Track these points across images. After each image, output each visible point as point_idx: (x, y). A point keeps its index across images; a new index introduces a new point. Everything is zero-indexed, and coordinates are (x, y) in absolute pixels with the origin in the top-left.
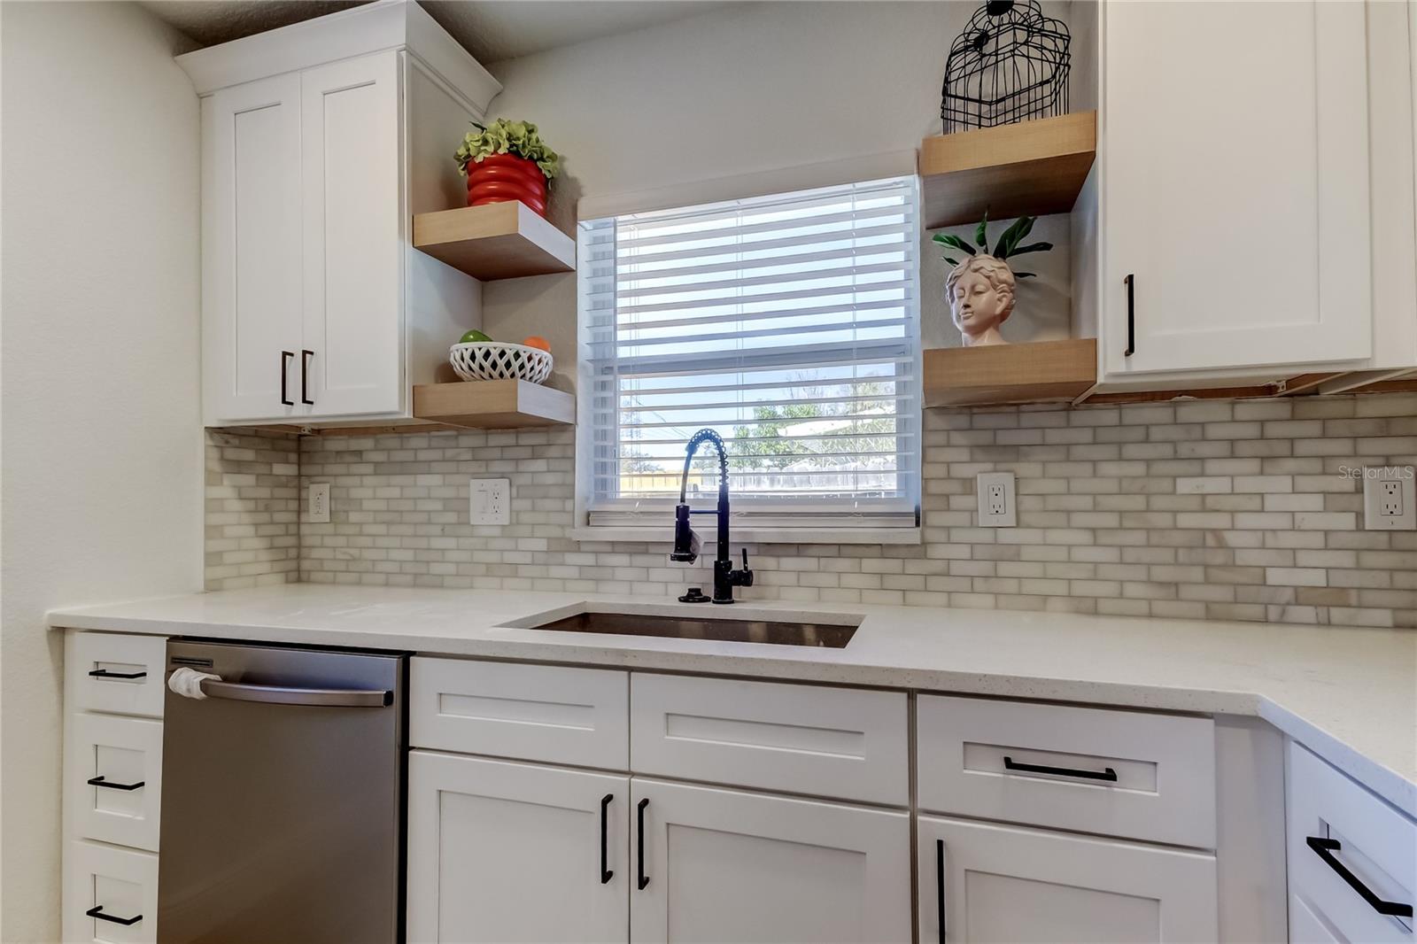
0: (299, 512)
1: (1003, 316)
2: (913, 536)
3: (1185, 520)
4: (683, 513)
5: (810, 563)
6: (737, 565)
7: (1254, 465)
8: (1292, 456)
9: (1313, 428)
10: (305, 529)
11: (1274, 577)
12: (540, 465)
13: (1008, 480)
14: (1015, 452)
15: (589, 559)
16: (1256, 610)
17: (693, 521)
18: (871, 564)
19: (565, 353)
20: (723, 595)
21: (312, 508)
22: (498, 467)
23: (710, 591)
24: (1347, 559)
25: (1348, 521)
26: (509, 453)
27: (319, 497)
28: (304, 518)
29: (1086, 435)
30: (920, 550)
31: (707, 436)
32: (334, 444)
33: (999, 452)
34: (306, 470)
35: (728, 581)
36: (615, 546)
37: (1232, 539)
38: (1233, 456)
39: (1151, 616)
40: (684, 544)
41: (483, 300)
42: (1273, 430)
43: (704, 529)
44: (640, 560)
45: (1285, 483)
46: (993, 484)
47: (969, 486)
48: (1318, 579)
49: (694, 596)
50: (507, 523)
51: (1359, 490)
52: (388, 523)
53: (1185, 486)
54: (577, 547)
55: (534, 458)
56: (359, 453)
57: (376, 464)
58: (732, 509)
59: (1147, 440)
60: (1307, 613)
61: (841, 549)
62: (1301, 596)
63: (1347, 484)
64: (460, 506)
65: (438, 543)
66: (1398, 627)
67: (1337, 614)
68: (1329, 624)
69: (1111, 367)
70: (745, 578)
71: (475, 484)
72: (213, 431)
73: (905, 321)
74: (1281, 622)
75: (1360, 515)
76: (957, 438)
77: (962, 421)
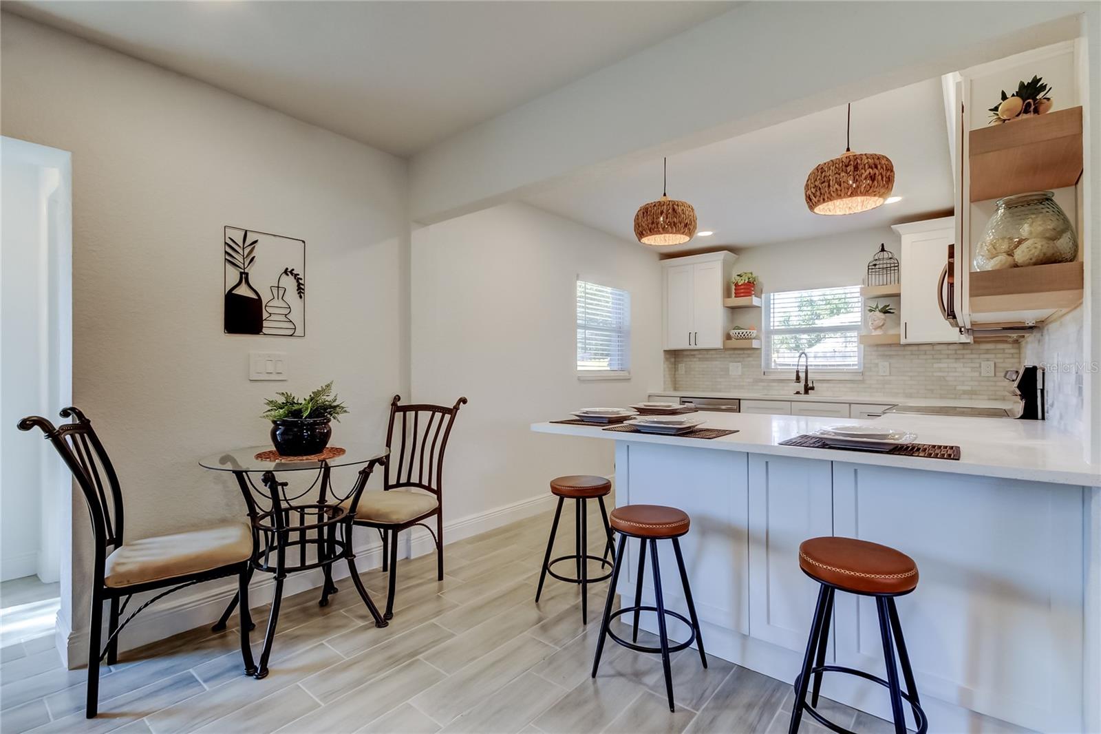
0: (675, 371)
1: (883, 325)
2: (861, 378)
3: (935, 374)
4: (798, 372)
5: (832, 385)
6: (810, 385)
7: (953, 361)
8: (963, 358)
9: (969, 351)
10: (677, 376)
11: (958, 388)
12: (750, 359)
13: (887, 364)
14: (890, 356)
15: (765, 384)
16: (953, 396)
17: (800, 374)
18: (849, 385)
19: (759, 330)
20: (806, 392)
21: (680, 371)
22: (737, 360)
23: (802, 391)
24: (976, 383)
25: (977, 374)
26: (741, 356)
27: (682, 367)
28: (677, 373)
29: (909, 353)
30: (863, 381)
31: (803, 353)
32: (688, 353)
33: (884, 356)
34: (677, 360)
35: (807, 389)
36: (774, 381)
37: (947, 378)
38: (948, 358)
39: (926, 398)
40: (798, 378)
41: (733, 313)
42: (959, 352)
43: (802, 375)
44: (781, 384)
45: (962, 365)
46: (884, 366)
47: (877, 365)
48: (969, 388)
49: (798, 393)
50: (740, 374)
51: (980, 367)
52: (703, 374)
53: (936, 365)
54: (762, 381)
55: (749, 357)
56: (694, 355)
57: (699, 358)
58: (809, 371)
59: (925, 354)
60: (966, 396)
61: (841, 381)
62: (965, 392)
63: (978, 365)
64: (727, 370)
65: (719, 380)
66: (989, 399)
67: (974, 397)
68: (971, 399)
69: (903, 341)
70: (812, 388)
71: (731, 364)
72: (665, 351)
73: (861, 322)
74: (960, 399)
75: (980, 373)
76: (874, 353)
77: (875, 348)
